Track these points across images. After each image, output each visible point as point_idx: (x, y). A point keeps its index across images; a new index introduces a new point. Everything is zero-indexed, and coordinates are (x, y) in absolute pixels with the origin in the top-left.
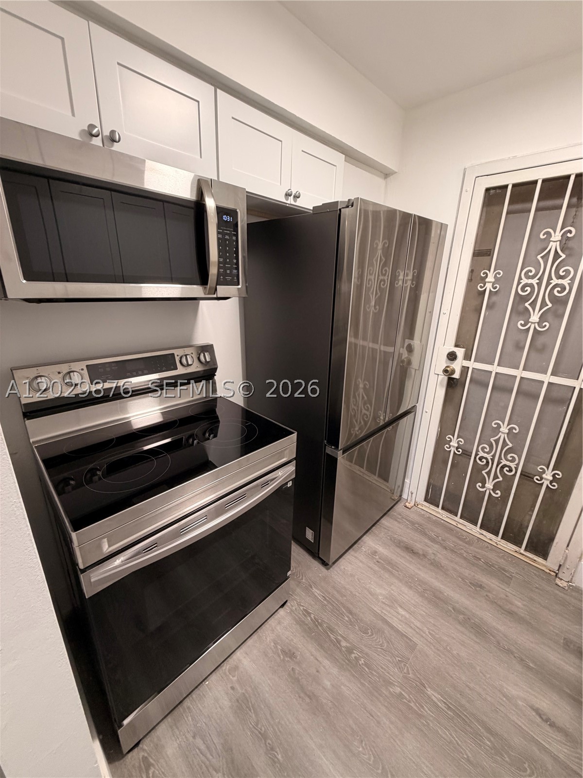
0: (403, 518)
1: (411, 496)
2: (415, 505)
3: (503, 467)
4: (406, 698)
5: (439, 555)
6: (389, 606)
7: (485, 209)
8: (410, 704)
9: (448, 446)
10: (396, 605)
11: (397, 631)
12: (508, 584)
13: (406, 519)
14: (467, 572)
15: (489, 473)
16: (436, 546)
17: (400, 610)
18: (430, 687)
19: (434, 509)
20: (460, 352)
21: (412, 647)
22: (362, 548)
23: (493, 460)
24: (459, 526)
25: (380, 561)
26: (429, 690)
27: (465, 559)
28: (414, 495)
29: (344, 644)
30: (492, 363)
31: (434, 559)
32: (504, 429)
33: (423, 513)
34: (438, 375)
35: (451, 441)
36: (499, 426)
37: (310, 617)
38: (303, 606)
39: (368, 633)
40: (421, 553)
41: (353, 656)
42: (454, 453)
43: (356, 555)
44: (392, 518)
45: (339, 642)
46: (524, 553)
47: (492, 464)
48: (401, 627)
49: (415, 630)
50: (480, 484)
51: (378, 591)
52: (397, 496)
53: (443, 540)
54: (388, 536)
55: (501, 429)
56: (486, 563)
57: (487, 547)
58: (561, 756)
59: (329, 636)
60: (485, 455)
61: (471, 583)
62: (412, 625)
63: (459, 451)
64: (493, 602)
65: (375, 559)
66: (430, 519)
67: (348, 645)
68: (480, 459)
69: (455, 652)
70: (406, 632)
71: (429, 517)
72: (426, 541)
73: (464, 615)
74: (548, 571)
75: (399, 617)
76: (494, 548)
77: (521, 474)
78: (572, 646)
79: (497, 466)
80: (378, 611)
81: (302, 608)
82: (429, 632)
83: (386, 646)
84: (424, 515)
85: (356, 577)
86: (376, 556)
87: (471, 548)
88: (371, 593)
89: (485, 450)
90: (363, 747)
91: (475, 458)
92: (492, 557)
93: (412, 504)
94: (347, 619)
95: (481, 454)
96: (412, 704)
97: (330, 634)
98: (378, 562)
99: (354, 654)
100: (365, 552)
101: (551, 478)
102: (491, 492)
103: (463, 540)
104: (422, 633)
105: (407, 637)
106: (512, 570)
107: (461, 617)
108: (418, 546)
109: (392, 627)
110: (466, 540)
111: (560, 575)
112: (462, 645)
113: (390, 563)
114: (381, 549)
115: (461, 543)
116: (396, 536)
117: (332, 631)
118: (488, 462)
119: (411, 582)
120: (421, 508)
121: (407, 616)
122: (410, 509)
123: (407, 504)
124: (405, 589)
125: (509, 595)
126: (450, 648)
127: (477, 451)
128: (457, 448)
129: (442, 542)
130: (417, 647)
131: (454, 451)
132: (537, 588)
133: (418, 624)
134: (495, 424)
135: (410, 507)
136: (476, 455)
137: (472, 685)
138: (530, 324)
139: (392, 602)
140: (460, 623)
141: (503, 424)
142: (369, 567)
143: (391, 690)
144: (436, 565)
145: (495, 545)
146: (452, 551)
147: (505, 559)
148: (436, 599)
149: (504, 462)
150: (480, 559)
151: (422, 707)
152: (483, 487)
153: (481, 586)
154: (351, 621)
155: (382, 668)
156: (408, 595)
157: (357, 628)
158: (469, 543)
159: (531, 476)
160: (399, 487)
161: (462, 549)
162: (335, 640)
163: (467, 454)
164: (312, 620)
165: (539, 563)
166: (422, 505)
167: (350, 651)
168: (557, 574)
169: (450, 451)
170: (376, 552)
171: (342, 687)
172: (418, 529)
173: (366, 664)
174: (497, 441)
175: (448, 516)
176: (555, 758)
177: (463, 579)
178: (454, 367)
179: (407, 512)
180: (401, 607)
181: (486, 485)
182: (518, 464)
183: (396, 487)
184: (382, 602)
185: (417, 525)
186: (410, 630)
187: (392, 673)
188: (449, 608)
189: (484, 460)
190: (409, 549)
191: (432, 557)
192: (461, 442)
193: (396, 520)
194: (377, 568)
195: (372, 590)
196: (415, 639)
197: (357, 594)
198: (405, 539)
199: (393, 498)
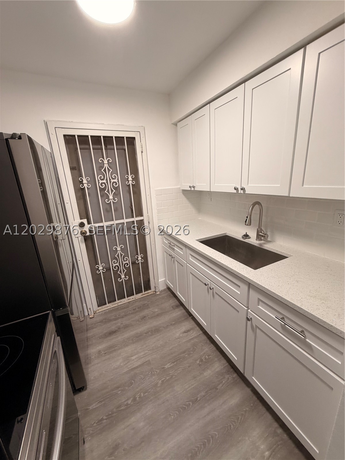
0: (95, 324)
1: (91, 311)
2: (94, 313)
3: (124, 265)
4: (164, 380)
5: (124, 322)
6: (128, 362)
7: (67, 146)
8: (167, 379)
9: (98, 271)
10: (130, 358)
11: (140, 366)
12: (149, 307)
13: (97, 323)
14: (137, 317)
15: (121, 272)
16: (119, 320)
17: (133, 358)
18: (165, 366)
19: (104, 307)
20: (85, 221)
21: (148, 363)
22: (92, 358)
23: (120, 265)
24: (119, 304)
25: (106, 352)
26: (166, 366)
27: (132, 313)
28: (92, 309)
29: (129, 402)
30: (102, 221)
31: (124, 326)
32: (119, 249)
33: (101, 313)
34: (78, 237)
35: (99, 267)
36: (116, 249)
37: (104, 420)
38: (94, 423)
39: (133, 382)
40: (117, 329)
41: (138, 399)
42: (103, 272)
43: (92, 364)
44: (90, 330)
45: (127, 404)
46: (145, 293)
47: (120, 267)
48: (139, 363)
49: (144, 357)
50: (119, 279)
51: (118, 363)
52: (82, 318)
53: (119, 315)
54: (97, 338)
55: (118, 249)
56: (138, 308)
57: (133, 302)
58: (196, 335)
59: (122, 410)
60: (116, 264)
61: (142, 319)
62: (142, 357)
63: (104, 270)
64: (152, 317)
65: (103, 354)
66: (106, 313)
67: (132, 399)
68: (115, 268)
69: (159, 345)
70: (143, 361)
71: (105, 312)
72: (114, 322)
73: (150, 331)
74: (153, 293)
75: (135, 360)
76: (135, 301)
77: (132, 264)
78: (174, 307)
79: (122, 266)
80: (127, 370)
81: (95, 424)
82: (148, 351)
83: (143, 376)
84: (102, 314)
85: (104, 372)
86: (102, 352)
87: (130, 308)
88: (116, 369)
89: (115, 262)
90: (173, 415)
91: (113, 269)
92: (137, 304)
93: (93, 314)
94: (120, 392)
95: (114, 265)
96: (167, 378)
97: (121, 409)
98: (105, 354)
99: (137, 397)
100: (95, 357)
101: (141, 258)
102: (125, 279)
103: (125, 308)
104: (147, 354)
105: (144, 363)
106: (146, 302)
107: (150, 333)
108: (113, 328)
109: (137, 367)
110: (126, 307)
111: (156, 291)
112: (158, 341)
113: (110, 347)
114: (101, 347)
115: (125, 310)
116: (101, 335)
117: (120, 406)
118: (118, 267)
119: (125, 343)
120: (98, 312)
121: (137, 356)
122: (94, 317)
123: (90, 316)
124: (126, 349)
125: (152, 310)
126: (157, 346)
127: (112, 265)
128: (103, 269)
129: (119, 317)
130: (151, 360)
131: (102, 272)
132: (155, 301)
133: (142, 353)
134: (114, 249)
135: (93, 316)
136: (112, 267)
137: (171, 348)
138: (110, 200)
139: (128, 360)
140: (151, 335)
141: (117, 247)
142: (104, 360)
143: (159, 385)
144: (126, 327)
145: (135, 299)
146: (126, 315)
147: (141, 301)
148: (139, 338)
149: (124, 263)
150: (136, 309)
151: (170, 374)
152: (121, 279)
153: (145, 317)
154: (122, 390)
155: (150, 384)
156: (129, 349)
157: (127, 388)
158: (127, 307)
159: (134, 262)
160: (81, 312)
161: (128, 311)
162: (126, 407)
163: (108, 269)
164: (106, 419)
165: (150, 292)
166: (98, 310)
167: (135, 399)
168: (155, 291)
169: (100, 273)
170: (100, 351)
171: (147, 414)
172: (106, 321)
173: (144, 393)
174: (118, 256)
175: (113, 304)
176: (195, 337)
177: (138, 321)
178: (85, 230)
179: (94, 319)
180: (132, 356)
181: (122, 277)
182: (129, 261)
183: (80, 313)
184: (124, 365)
185: (104, 321)
186: (143, 359)
187: (153, 381)
188: (145, 335)
189: (116, 267)
190: (112, 333)
191: (122, 325)
192: (104, 265)
193: (94, 328)
194: (108, 356)
195: (116, 367)
196: (147, 359)
197: (112, 377)
198: (105, 332)
199: (81, 320)
